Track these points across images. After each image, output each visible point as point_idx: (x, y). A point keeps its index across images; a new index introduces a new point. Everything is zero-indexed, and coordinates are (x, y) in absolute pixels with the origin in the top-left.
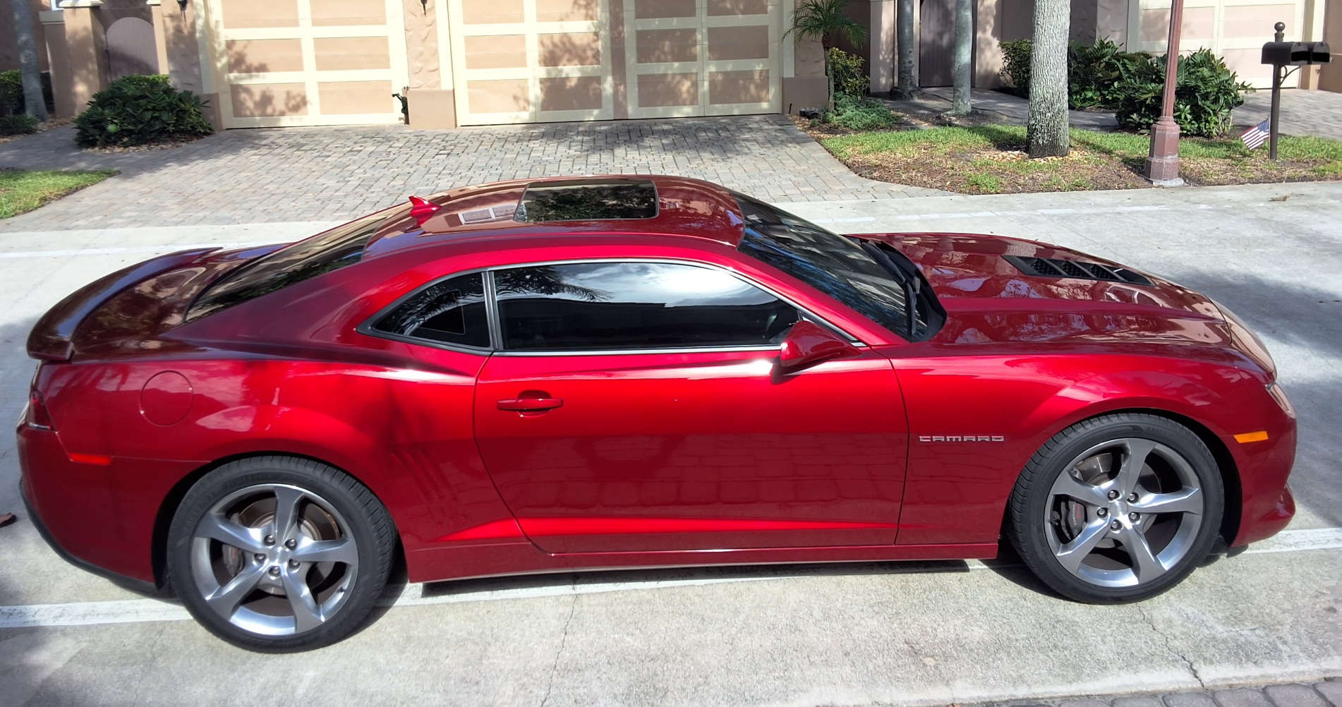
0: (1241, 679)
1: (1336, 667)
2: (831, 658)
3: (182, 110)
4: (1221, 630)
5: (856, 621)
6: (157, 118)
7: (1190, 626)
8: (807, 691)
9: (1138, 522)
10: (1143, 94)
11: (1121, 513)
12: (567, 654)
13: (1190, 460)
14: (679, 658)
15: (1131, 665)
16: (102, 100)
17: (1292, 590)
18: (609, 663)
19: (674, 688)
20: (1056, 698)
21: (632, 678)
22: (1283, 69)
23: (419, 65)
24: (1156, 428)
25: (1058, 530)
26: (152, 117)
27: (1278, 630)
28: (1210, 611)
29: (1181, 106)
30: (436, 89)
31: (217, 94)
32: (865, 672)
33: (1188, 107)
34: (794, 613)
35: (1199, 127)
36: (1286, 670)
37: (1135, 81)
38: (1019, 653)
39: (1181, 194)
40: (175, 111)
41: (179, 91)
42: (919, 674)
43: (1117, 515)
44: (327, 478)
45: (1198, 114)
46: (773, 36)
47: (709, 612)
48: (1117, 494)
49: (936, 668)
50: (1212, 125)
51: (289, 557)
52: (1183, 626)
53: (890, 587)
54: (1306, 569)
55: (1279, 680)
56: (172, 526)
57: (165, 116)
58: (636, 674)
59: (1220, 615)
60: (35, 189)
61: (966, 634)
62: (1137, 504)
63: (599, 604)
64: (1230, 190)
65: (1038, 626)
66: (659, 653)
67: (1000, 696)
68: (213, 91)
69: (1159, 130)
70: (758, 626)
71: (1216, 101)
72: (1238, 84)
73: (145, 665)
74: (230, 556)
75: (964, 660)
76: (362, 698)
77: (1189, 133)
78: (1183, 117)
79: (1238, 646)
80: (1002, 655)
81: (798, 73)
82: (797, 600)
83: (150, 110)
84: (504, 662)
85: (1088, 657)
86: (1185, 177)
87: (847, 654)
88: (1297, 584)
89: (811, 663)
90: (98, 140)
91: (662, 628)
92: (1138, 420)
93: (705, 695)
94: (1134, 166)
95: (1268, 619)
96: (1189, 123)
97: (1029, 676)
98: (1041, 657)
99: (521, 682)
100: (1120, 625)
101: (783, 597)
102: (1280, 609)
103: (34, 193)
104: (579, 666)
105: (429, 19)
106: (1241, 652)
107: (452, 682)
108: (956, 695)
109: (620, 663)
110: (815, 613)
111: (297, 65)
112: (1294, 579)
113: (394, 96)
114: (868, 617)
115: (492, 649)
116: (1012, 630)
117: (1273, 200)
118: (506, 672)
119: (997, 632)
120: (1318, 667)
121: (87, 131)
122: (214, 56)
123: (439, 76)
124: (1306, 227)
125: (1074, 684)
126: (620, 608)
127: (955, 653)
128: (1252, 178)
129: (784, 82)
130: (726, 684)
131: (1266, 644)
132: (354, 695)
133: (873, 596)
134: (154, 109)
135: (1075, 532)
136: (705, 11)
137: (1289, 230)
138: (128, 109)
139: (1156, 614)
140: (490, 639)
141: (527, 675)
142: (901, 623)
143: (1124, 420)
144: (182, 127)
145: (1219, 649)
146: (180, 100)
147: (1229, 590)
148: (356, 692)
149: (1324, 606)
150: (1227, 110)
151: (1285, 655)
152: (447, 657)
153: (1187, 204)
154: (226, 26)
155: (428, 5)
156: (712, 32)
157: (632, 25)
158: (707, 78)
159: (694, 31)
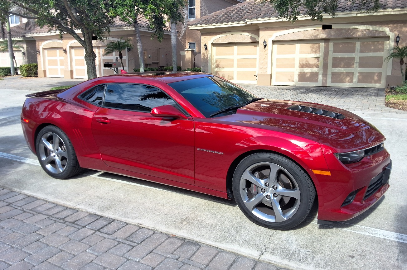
4: (294, 247)
9: (277, 198)
12: (105, 195)
15: (243, 245)
18: (110, 199)
20: (205, 244)
23: (262, 66)
30: (266, 74)
32: (163, 220)
42: (177, 225)
46: (384, 60)
48: (269, 185)
49: (184, 225)
58: (111, 203)
59: (302, 243)
81: (393, 73)
84: (90, 192)
85: (233, 238)
92: (273, 156)
104: (103, 198)
105: (266, 53)
106: (290, 255)
108: (178, 233)
111: (232, 66)
113: (255, 75)
122: (212, 64)
123: (267, 70)
129: (388, 77)
136: (359, 51)
139: (278, 235)
143: (268, 155)
145: (283, 252)
154: (216, 55)
155: (266, 49)
156: (361, 58)
157: (331, 55)
158: (357, 74)
159: (354, 58)
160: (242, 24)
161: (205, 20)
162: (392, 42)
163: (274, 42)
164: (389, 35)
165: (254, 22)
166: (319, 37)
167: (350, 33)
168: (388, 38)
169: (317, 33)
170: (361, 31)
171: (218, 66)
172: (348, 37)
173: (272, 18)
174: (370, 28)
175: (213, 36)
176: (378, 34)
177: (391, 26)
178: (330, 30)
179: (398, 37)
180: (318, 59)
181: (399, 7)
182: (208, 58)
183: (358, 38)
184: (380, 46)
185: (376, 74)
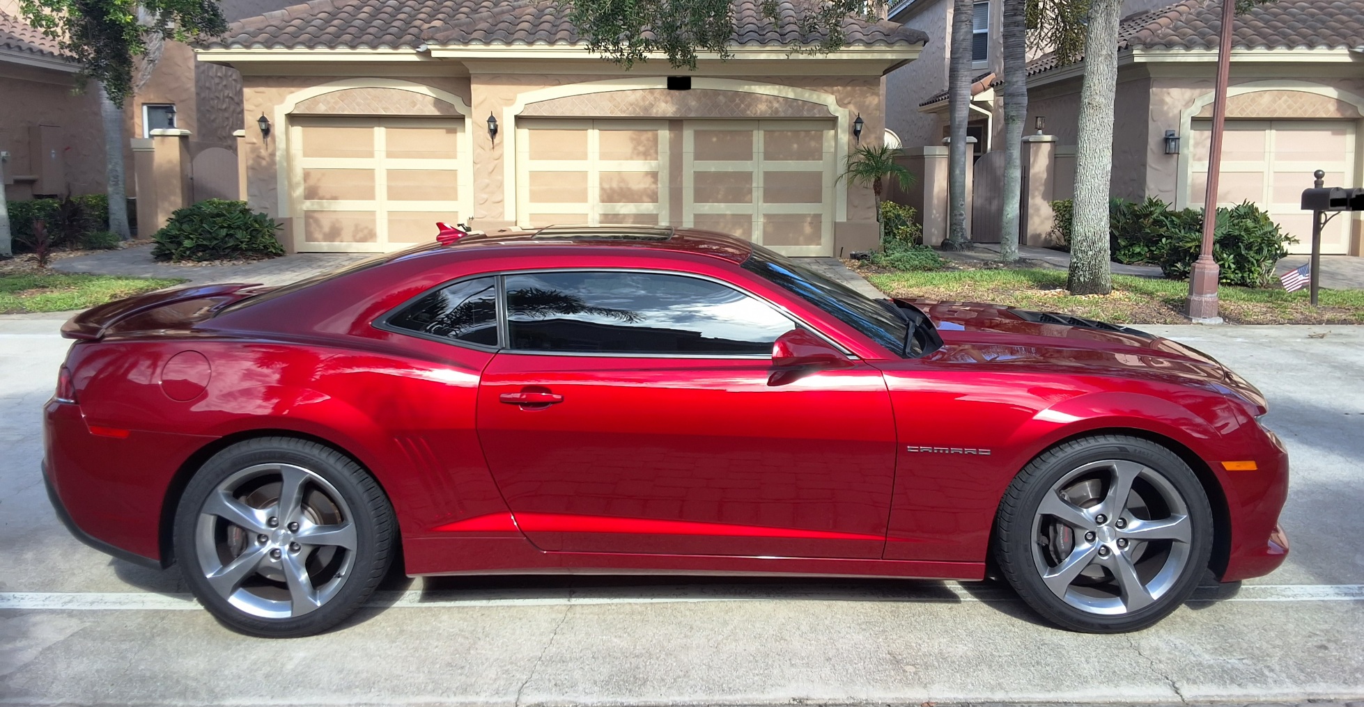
0: (1223, 696)
1: (1320, 691)
2: (813, 661)
3: (256, 230)
4: (1207, 658)
5: (842, 635)
6: (231, 236)
7: (1177, 653)
8: (784, 686)
9: (1127, 549)
10: (1187, 242)
11: (1109, 538)
12: (553, 650)
13: (1177, 485)
14: (663, 656)
15: (1112, 681)
16: (180, 218)
17: (1285, 631)
18: (593, 657)
19: (654, 679)
20: (1032, 703)
21: (614, 669)
22: (1323, 216)
23: (485, 196)
24: (1143, 450)
25: (1045, 550)
26: (227, 235)
27: (1266, 660)
28: (1198, 643)
29: (1225, 255)
30: (500, 220)
31: (291, 219)
32: (844, 673)
33: (1232, 256)
34: (782, 627)
35: (1243, 277)
36: (1270, 692)
37: (1180, 231)
38: (1001, 666)
39: (1219, 330)
40: (249, 230)
41: (255, 213)
42: (898, 678)
43: (1105, 540)
44: (332, 460)
45: (1241, 263)
46: (827, 181)
47: (698, 623)
48: (1105, 519)
49: (915, 673)
50: (1256, 275)
51: (292, 539)
52: (1169, 653)
53: (880, 611)
54: (1301, 615)
55: (1262, 699)
56: (182, 502)
57: (239, 234)
58: (619, 666)
59: (1209, 647)
60: (108, 288)
61: (950, 649)
62: (1125, 530)
63: (592, 613)
64: (1269, 328)
65: (1023, 647)
66: (644, 651)
67: (977, 698)
68: (287, 216)
69: (1198, 268)
70: (744, 635)
71: (1260, 251)
72: (1281, 236)
73: (143, 642)
74: (234, 536)
75: (945, 669)
76: (348, 674)
77: (1233, 283)
78: (1226, 266)
79: (1223, 671)
80: (983, 667)
81: (850, 217)
82: (787, 617)
83: (225, 227)
84: (490, 653)
85: (1070, 673)
86: (1225, 317)
87: (829, 659)
88: (1291, 626)
89: (792, 665)
90: (173, 254)
91: (650, 633)
92: (1125, 442)
93: (684, 685)
94: (1174, 306)
95: (1257, 652)
96: (1233, 272)
97: (1008, 684)
98: (1023, 670)
99: (505, 668)
100: (1106, 650)
101: (773, 614)
102: (1271, 644)
103: (106, 291)
104: (564, 659)
105: (497, 153)
106: (1226, 676)
107: (438, 666)
108: (932, 695)
109: (604, 658)
110: (802, 628)
111: (369, 194)
112: (1289, 622)
113: (459, 225)
114: (855, 633)
115: (482, 643)
116: (997, 648)
117: (1311, 337)
118: (492, 660)
119: (981, 649)
120: (1302, 691)
121: (164, 245)
122: (292, 186)
123: (503, 207)
124: (1340, 358)
125: (1052, 692)
126: (611, 617)
127: (936, 664)
128: (1292, 319)
129: (836, 226)
130: (705, 678)
131: (1252, 671)
132: (341, 671)
133: (862, 617)
134: (229, 227)
135: (1063, 556)
136: (762, 156)
137: (1323, 360)
138: (204, 225)
139: (1143, 643)
140: (480, 635)
141: (512, 663)
142: (886, 639)
143: (1110, 442)
144: (254, 246)
145: (1204, 673)
146: (256, 221)
147: (1221, 628)
148: (343, 669)
149: (1315, 644)
150: (1271, 261)
151: (1270, 680)
152: (437, 647)
153: (1224, 338)
154: (305, 155)
155: (497, 140)
156: (768, 176)
157: (691, 166)
158: (762, 220)
159: (750, 174)
160: (407, 55)
161: (261, 31)
162: (843, 132)
163: (520, 120)
164: (836, 115)
165: (454, 52)
166: (657, 113)
167: (738, 106)
168: (832, 121)
169: (650, 98)
170: (767, 101)
171: (311, 194)
172: (735, 115)
173: (536, 46)
174: (789, 93)
175: (293, 89)
176: (808, 110)
177: (838, 91)
178: (683, 92)
179: (859, 121)
180: (654, 175)
181: (860, 41)
182: (273, 163)
183: (759, 121)
184: (813, 144)
185: (809, 219)
